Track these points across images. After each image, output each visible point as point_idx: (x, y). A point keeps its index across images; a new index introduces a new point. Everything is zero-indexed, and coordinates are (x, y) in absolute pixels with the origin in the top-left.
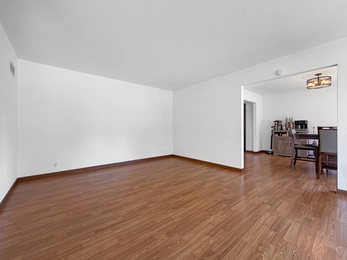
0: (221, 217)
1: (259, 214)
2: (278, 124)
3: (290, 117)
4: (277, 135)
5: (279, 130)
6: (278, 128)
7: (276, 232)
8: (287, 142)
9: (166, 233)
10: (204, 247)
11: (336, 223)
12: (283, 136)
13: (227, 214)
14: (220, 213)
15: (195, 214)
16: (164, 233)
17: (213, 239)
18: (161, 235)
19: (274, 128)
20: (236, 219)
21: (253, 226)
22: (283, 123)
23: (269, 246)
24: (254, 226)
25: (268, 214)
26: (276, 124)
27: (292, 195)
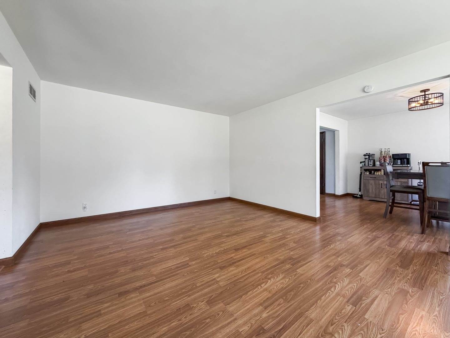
0: (281, 281)
1: (335, 280)
2: (369, 158)
3: (385, 149)
4: (368, 173)
5: (370, 166)
6: (369, 164)
7: (355, 306)
8: (381, 182)
9: (206, 301)
10: (253, 322)
11: (444, 298)
12: (375, 174)
13: (291, 278)
14: (281, 276)
15: (247, 277)
16: (204, 300)
17: (267, 311)
18: (200, 303)
19: (363, 164)
20: (302, 285)
21: (324, 297)
22: (377, 157)
23: (342, 326)
24: (326, 296)
25: (347, 281)
26: (366, 159)
27: (384, 255)
